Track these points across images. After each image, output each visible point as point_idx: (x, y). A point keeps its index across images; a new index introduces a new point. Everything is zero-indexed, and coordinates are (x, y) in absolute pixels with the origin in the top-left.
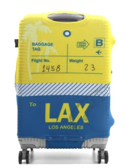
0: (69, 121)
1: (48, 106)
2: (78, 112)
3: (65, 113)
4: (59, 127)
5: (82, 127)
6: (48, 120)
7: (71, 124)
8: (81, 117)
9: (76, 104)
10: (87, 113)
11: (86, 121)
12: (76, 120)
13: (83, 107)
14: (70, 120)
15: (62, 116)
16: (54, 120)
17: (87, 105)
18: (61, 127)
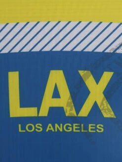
0: (67, 114)
1: (14, 78)
2: (87, 92)
3: (56, 94)
4: (45, 127)
5: (100, 128)
6: (16, 110)
7: (73, 120)
8: (95, 104)
9: (81, 73)
10: (108, 93)
11: (108, 113)
12: (85, 111)
13: (97, 80)
14: (70, 111)
15: (48, 102)
16: (31, 112)
17: (107, 76)
18: (50, 127)
